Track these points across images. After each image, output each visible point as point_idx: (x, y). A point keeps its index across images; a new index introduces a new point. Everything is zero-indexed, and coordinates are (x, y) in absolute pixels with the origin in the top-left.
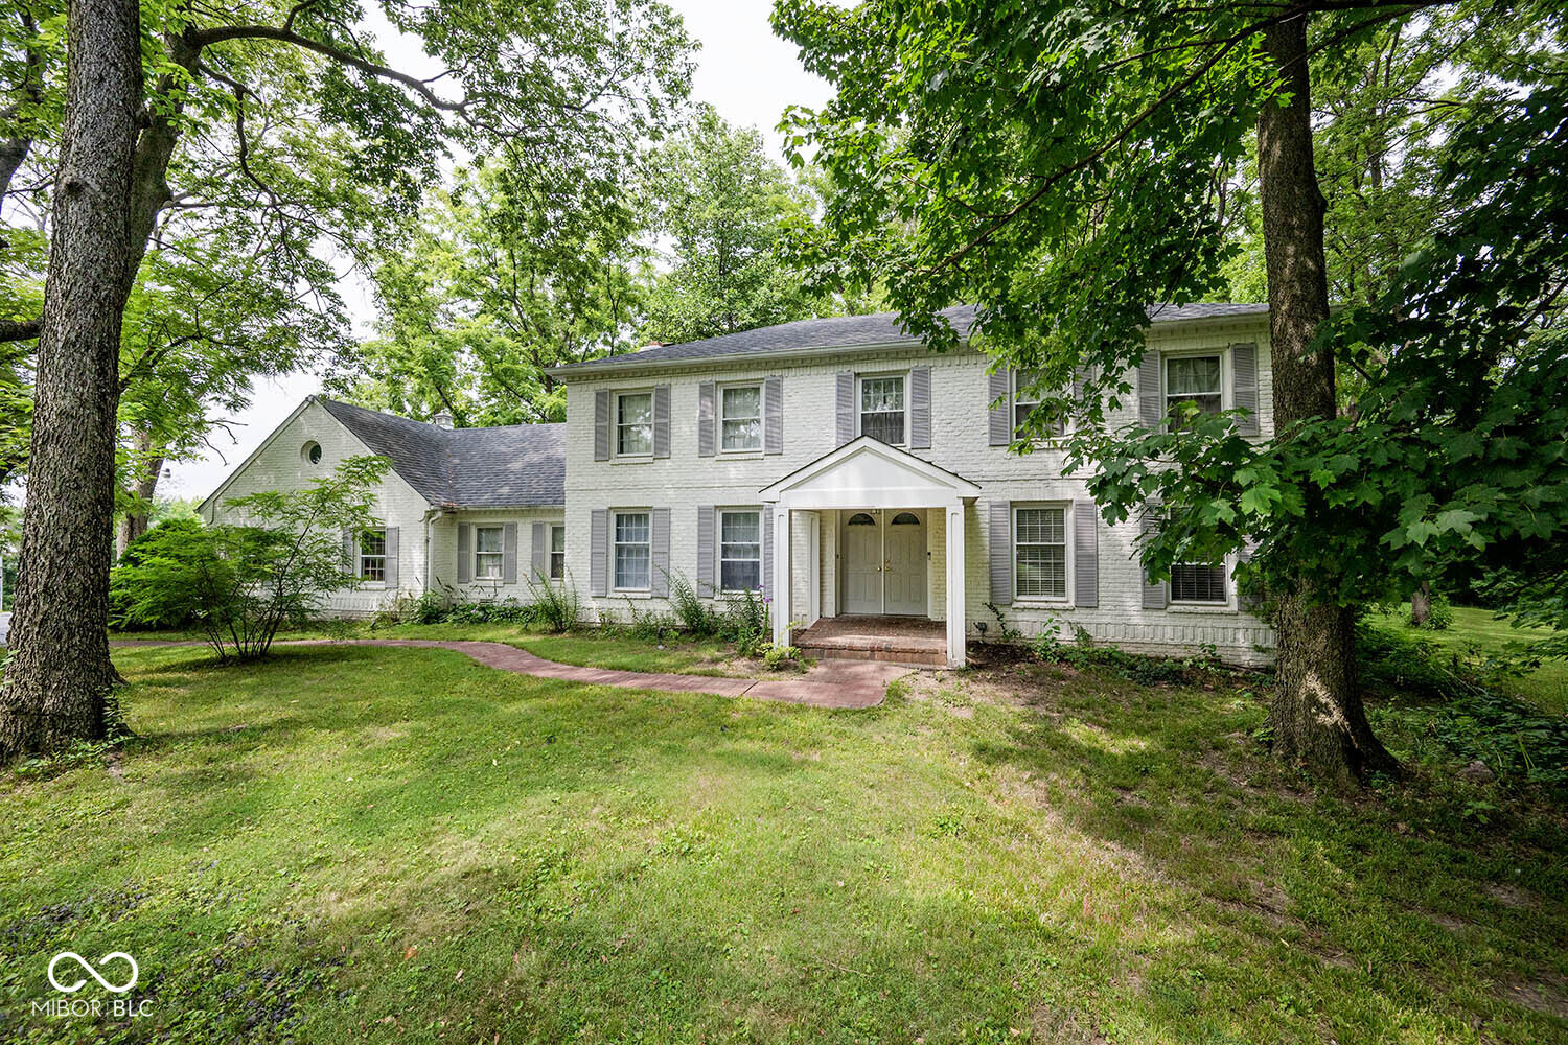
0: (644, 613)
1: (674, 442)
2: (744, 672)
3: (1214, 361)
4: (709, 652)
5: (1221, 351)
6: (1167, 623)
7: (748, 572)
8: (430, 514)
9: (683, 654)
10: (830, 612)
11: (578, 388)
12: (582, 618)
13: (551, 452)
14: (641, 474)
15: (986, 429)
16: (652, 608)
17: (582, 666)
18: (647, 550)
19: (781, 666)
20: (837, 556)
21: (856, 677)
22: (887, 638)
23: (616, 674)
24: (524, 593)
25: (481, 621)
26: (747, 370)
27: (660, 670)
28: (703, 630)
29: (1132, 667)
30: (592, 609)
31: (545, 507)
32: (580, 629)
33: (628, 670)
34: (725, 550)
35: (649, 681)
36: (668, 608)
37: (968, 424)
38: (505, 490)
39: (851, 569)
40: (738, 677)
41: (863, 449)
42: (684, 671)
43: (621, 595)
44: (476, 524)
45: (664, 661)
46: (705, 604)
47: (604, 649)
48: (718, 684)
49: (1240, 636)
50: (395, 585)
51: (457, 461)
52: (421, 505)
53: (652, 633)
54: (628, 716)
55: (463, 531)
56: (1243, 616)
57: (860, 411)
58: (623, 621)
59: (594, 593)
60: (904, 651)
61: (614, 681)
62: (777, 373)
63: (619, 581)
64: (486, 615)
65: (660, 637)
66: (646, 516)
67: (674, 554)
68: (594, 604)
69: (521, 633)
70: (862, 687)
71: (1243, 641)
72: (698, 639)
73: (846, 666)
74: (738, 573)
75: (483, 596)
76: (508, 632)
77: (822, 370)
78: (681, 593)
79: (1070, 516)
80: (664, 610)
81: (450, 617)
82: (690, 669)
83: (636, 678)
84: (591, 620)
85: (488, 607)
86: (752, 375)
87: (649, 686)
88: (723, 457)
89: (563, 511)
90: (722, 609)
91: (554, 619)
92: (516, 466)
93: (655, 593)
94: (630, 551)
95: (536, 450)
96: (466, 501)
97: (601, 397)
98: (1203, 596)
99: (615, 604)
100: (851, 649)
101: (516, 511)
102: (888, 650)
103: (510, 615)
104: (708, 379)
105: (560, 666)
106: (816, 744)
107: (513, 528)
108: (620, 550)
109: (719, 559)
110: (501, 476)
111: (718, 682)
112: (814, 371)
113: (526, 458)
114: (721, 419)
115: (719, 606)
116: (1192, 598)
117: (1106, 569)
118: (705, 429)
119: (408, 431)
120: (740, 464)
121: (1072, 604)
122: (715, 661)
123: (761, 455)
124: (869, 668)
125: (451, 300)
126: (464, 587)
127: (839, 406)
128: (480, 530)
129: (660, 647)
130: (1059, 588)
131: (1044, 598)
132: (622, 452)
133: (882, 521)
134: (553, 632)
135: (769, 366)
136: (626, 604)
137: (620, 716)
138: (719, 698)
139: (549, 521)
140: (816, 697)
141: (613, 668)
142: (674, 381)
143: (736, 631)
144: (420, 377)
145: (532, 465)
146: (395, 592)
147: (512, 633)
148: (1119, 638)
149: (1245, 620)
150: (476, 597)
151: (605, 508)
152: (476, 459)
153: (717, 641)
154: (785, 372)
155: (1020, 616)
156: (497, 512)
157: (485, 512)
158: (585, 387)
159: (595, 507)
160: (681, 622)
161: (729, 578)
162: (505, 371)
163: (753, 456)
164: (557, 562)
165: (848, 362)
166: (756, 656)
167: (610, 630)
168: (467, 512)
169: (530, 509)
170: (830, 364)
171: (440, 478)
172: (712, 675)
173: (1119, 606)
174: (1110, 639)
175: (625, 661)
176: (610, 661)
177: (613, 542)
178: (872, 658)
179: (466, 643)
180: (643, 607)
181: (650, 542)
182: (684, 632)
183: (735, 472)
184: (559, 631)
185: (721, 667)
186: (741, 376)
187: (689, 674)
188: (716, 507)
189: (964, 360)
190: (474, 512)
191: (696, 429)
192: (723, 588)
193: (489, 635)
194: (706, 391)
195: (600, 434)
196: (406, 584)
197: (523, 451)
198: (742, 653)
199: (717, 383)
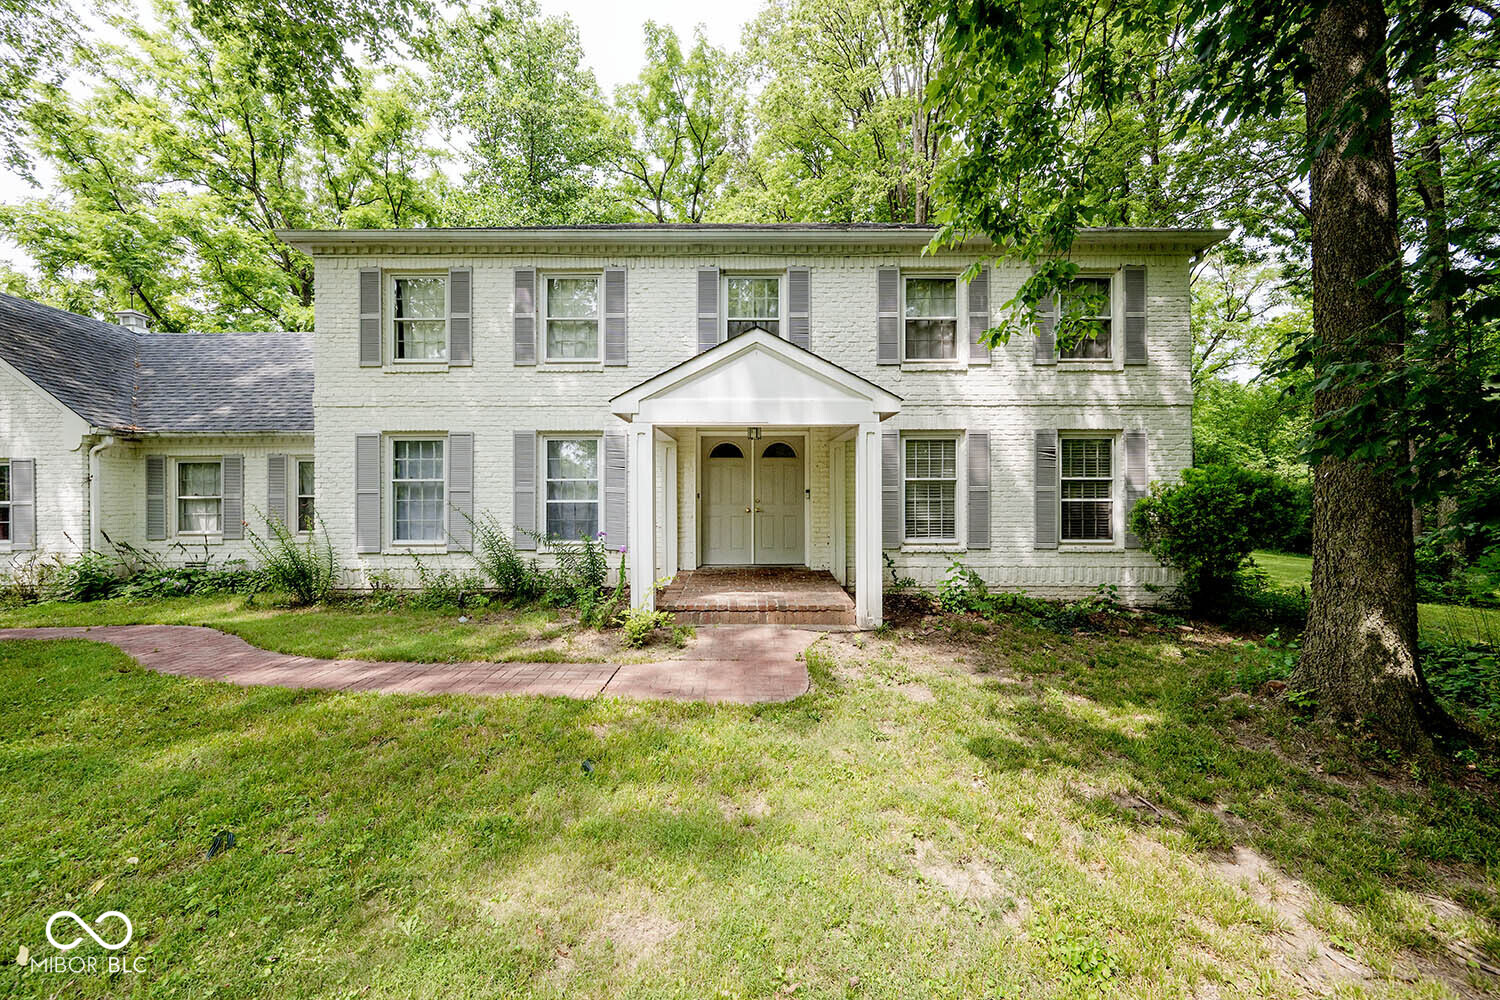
0: (437, 574)
1: (479, 346)
2: (597, 652)
3: (1104, 284)
4: (537, 624)
5: (1111, 271)
6: (1058, 564)
7: (582, 516)
8: (93, 441)
9: (498, 629)
10: (690, 564)
11: (333, 263)
12: (342, 583)
13: (300, 366)
14: (433, 387)
15: (874, 345)
16: (449, 566)
17: (331, 658)
18: (441, 489)
19: (646, 640)
20: (698, 496)
21: (754, 649)
22: (776, 594)
23: (388, 669)
24: (252, 552)
25: (178, 593)
26: (581, 256)
27: (461, 657)
28: (523, 592)
29: (1040, 614)
30: (357, 569)
31: (286, 433)
32: (337, 599)
33: (409, 660)
34: (551, 488)
35: (446, 678)
36: (473, 566)
37: (853, 339)
38: (225, 411)
39: (714, 510)
40: (589, 660)
41: (754, 346)
42: (503, 656)
43: (402, 550)
44: (177, 458)
45: (469, 642)
46: (526, 558)
47: (373, 627)
48: (559, 674)
49: (1127, 576)
50: (28, 545)
51: (149, 372)
52: (74, 427)
53: (450, 601)
54: (404, 755)
55: (154, 468)
56: (1128, 554)
57: (726, 318)
58: (407, 585)
59: (361, 548)
60: (803, 610)
61: (383, 682)
62: (621, 263)
63: (399, 531)
64: (189, 584)
65: (462, 604)
66: (439, 445)
67: (479, 494)
68: (363, 564)
69: (243, 608)
70: (771, 662)
71: (1128, 580)
72: (517, 606)
73: (734, 633)
74: (568, 517)
75: (187, 558)
76: (219, 608)
77: (679, 263)
78: (491, 544)
79: (962, 447)
80: (466, 568)
81: (130, 588)
82: (511, 653)
83: (424, 674)
84: (358, 585)
85: (195, 573)
86: (589, 263)
87: (445, 686)
88: (549, 368)
89: (312, 439)
90: (549, 564)
91: (296, 586)
92: (246, 380)
93: (454, 546)
94: (415, 492)
95: (277, 361)
96: (159, 424)
97: (369, 281)
98: (1089, 534)
99: (392, 563)
100: (735, 610)
101: (242, 440)
102: (783, 609)
103: (229, 584)
104: (526, 264)
105: (292, 660)
106: (751, 778)
107: (237, 463)
108: (400, 489)
109: (544, 500)
110: (222, 394)
111: (559, 672)
112: (669, 262)
113: (262, 372)
114: (544, 319)
115: (545, 561)
116: (1080, 537)
117: (999, 508)
118: (523, 330)
119: (63, 326)
120: (570, 377)
121: (963, 546)
122: (549, 637)
123: (599, 368)
124: (764, 634)
125: (158, 178)
126: (155, 547)
127: (700, 310)
128: (183, 467)
129: (463, 619)
130: (949, 528)
131: (934, 540)
132: (401, 355)
133: (752, 451)
134: (294, 605)
135: (609, 253)
136: (411, 563)
137: (388, 756)
138: (566, 701)
139: (293, 453)
140: (713, 684)
141: (384, 659)
142: (477, 263)
143: (571, 593)
144: (99, 265)
145: (270, 381)
146: (28, 556)
147: (230, 610)
148: (1012, 583)
149: (1129, 559)
150: (176, 560)
151: (376, 431)
152: (181, 370)
153: (546, 608)
154: (631, 262)
155: (911, 561)
156: (211, 440)
157: (191, 440)
158: (343, 263)
159: (362, 432)
160: (491, 584)
161: (557, 522)
162: (241, 274)
163: (591, 367)
164: (306, 507)
165: (713, 255)
166: (607, 626)
167: (385, 598)
168: (161, 440)
169: (263, 436)
170: (689, 256)
171: (116, 391)
172: (550, 660)
173: (1010, 546)
174: (1002, 583)
175: (407, 644)
176: (380, 647)
177: (389, 478)
178: (763, 621)
179: (140, 627)
180: (435, 566)
181: (445, 478)
182: (495, 596)
183: (566, 385)
184: (306, 602)
185: (558, 646)
186: (572, 263)
187: (510, 660)
188: (539, 433)
189: (849, 263)
190: (170, 440)
191: (510, 329)
192: (550, 538)
193: (183, 615)
194: (523, 279)
195: (369, 334)
196: (50, 543)
197: (259, 363)
198: (587, 623)
199: (538, 270)
